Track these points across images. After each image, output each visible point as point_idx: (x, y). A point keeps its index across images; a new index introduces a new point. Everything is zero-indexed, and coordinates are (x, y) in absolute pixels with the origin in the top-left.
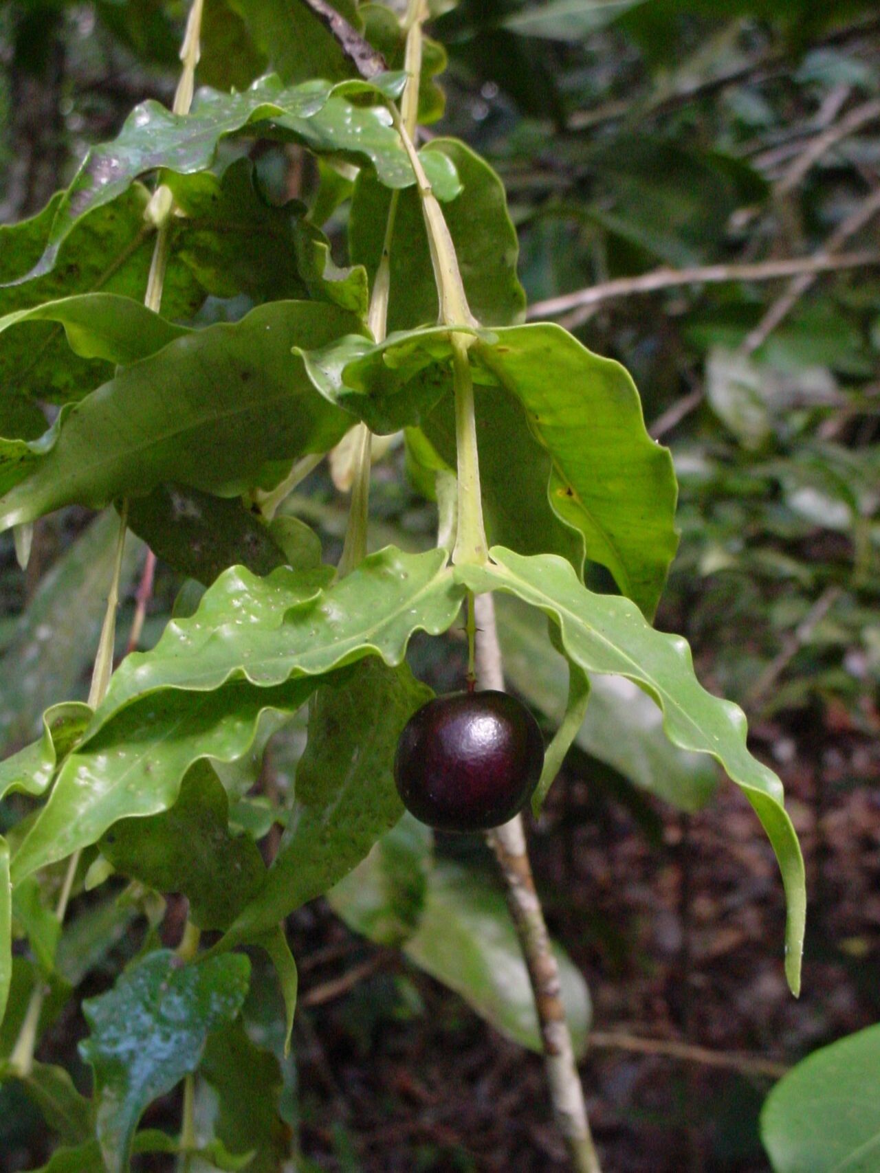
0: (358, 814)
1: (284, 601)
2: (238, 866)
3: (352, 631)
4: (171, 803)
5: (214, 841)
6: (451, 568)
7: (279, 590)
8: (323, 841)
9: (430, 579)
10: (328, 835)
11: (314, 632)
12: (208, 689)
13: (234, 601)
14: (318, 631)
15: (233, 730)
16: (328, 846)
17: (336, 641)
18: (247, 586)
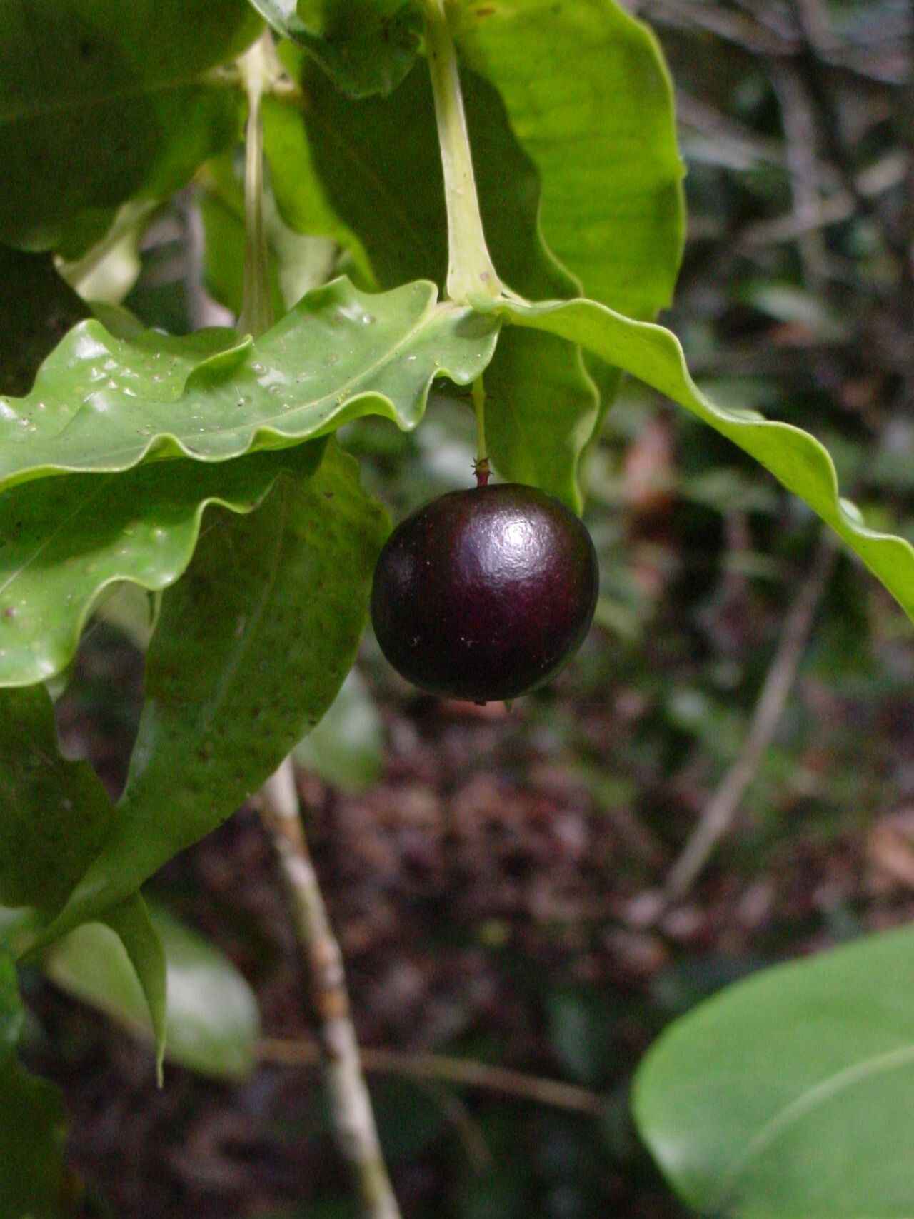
0: (256, 712)
1: (172, 370)
2: (67, 804)
3: (307, 397)
4: (64, 661)
5: (29, 768)
6: (444, 305)
7: (158, 356)
8: (203, 756)
9: (414, 320)
10: (209, 747)
11: (242, 401)
12: (116, 469)
13: (94, 370)
14: (249, 399)
15: (148, 541)
16: (211, 763)
17: (286, 409)
18: (110, 350)
